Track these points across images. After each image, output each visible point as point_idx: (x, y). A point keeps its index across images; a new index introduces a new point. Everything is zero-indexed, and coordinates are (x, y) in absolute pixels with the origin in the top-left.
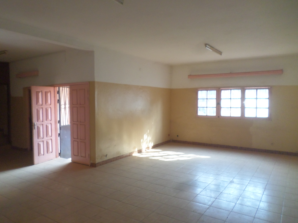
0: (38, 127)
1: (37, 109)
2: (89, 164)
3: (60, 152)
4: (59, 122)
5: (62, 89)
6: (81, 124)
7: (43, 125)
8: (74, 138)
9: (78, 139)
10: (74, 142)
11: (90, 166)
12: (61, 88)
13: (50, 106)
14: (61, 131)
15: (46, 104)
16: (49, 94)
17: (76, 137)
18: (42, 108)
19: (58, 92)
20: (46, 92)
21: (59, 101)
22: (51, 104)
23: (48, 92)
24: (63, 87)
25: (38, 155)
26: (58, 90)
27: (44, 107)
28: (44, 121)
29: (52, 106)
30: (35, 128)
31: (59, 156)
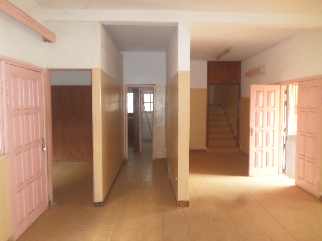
0: (256, 133)
1: (256, 112)
2: (318, 196)
3: (284, 168)
4: (286, 130)
5: (293, 87)
6: (310, 137)
7: (262, 131)
8: (300, 154)
9: (304, 156)
10: (300, 159)
11: (318, 198)
12: (290, 87)
13: (274, 109)
14: (287, 141)
15: (268, 106)
16: (273, 95)
17: (302, 153)
18: (263, 111)
19: (286, 92)
20: (268, 92)
21: (286, 103)
22: (274, 107)
23: (271, 92)
24: (293, 85)
25: (255, 166)
26: (286, 89)
27: (266, 110)
28: (264, 127)
29: (277, 109)
30: (252, 134)
31: (283, 172)
